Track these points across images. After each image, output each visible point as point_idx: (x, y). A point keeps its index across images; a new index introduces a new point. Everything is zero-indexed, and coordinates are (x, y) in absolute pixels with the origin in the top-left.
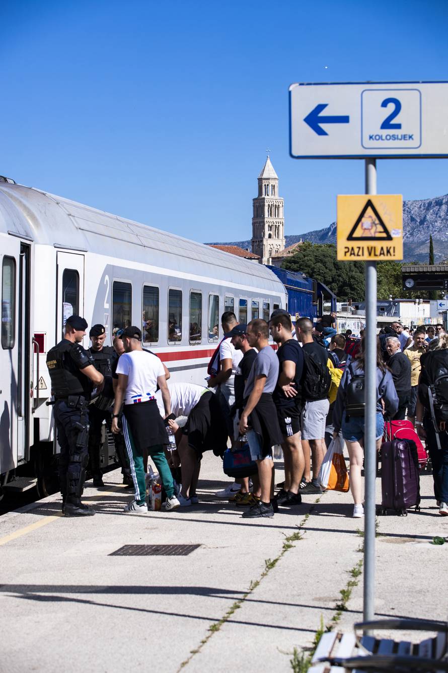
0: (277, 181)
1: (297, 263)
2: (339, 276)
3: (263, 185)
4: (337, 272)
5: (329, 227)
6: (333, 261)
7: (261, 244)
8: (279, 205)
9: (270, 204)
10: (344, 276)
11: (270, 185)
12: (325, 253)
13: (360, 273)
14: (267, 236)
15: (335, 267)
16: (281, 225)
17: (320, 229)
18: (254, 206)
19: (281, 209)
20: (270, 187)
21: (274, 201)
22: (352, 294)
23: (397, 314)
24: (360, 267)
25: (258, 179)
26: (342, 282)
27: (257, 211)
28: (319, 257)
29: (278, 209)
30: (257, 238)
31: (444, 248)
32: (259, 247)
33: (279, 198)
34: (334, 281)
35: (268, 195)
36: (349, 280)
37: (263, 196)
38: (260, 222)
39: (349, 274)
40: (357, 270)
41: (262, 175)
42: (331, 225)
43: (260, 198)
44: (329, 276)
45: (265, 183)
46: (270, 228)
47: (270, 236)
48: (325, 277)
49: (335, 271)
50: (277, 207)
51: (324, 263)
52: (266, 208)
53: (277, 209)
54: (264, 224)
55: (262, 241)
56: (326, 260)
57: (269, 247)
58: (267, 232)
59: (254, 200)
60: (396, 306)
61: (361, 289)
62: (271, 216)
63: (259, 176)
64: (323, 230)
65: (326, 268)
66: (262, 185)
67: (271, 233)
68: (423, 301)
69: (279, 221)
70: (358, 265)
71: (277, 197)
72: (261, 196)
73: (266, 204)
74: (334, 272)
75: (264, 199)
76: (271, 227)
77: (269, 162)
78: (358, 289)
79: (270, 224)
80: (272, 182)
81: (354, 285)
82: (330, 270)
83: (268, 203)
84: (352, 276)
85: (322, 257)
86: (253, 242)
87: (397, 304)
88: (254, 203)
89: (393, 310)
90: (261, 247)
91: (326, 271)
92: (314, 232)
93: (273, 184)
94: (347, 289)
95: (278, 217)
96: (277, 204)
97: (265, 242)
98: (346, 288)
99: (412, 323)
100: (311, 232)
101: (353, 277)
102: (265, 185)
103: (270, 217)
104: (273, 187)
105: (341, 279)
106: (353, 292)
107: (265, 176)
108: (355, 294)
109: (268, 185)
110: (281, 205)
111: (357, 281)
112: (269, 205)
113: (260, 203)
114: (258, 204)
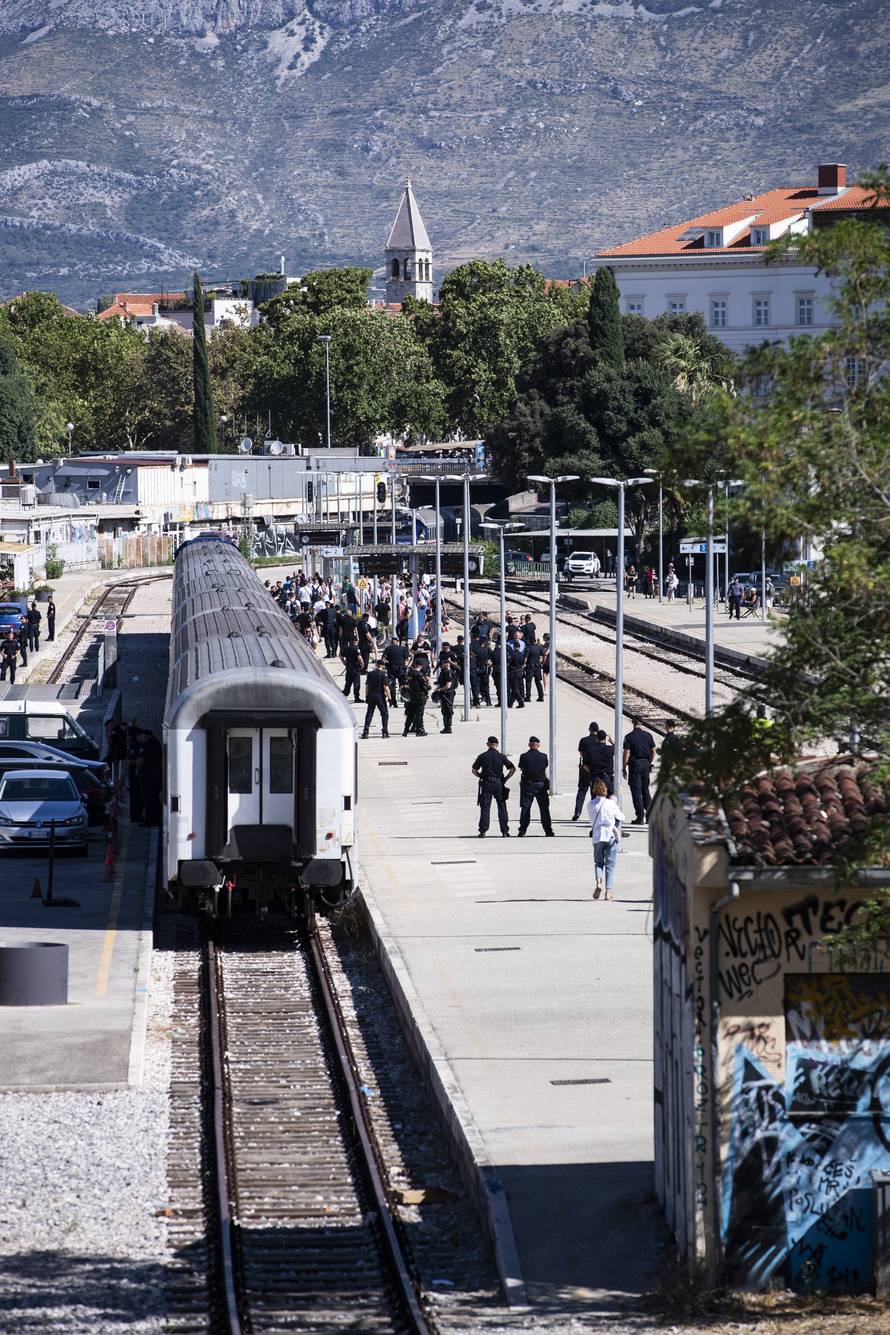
23: (130, 496)
31: (115, 72)
60: (128, 475)
68: (194, 461)
87: (129, 471)
89: (121, 488)
99: (166, 516)
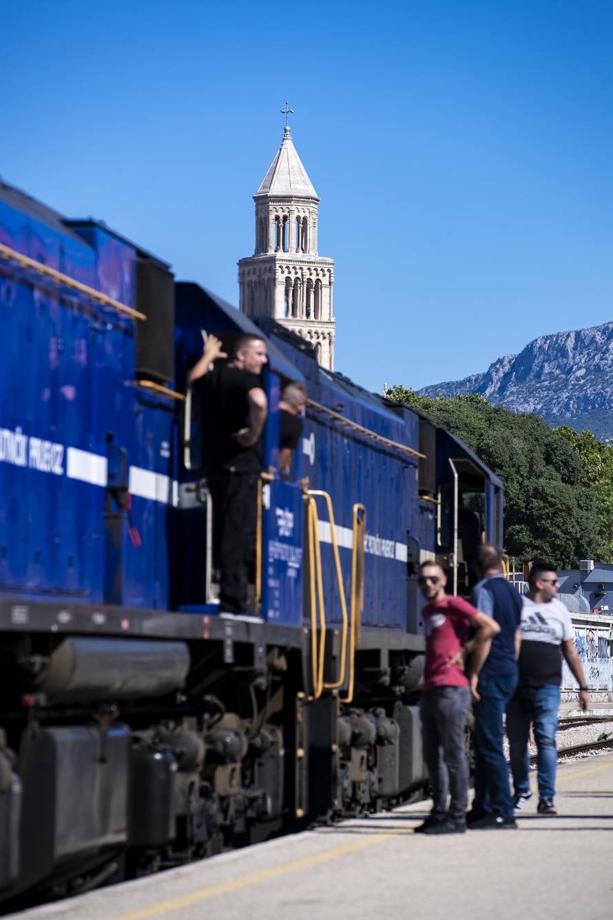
0: (313, 207)
3: (272, 217)
5: (486, 371)
8: (318, 280)
9: (293, 276)
11: (293, 218)
13: (564, 480)
16: (325, 343)
17: (461, 378)
18: (242, 283)
19: (325, 293)
20: (293, 226)
21: (305, 269)
22: (536, 548)
24: (566, 463)
25: (256, 199)
29: (316, 294)
33: (319, 259)
35: (285, 250)
36: (528, 503)
37: (271, 252)
39: (526, 482)
40: (554, 473)
41: (268, 185)
42: (493, 365)
43: (262, 256)
45: (275, 211)
50: (314, 287)
52: (280, 291)
53: (312, 291)
59: (243, 263)
61: (566, 532)
62: (294, 314)
63: (260, 191)
64: (469, 380)
66: (267, 218)
69: (320, 331)
70: (558, 459)
71: (313, 255)
72: (266, 251)
73: (281, 277)
75: (273, 260)
77: (289, 145)
78: (559, 532)
80: (298, 210)
81: (540, 518)
83: (286, 274)
84: (536, 489)
88: (242, 275)
92: (441, 386)
93: (302, 215)
94: (519, 532)
95: (315, 315)
96: (314, 278)
98: (517, 527)
100: (435, 387)
101: (539, 494)
102: (277, 218)
103: (290, 317)
104: (303, 223)
106: (538, 542)
107: (276, 189)
108: (548, 550)
109: (285, 218)
110: (325, 281)
111: (552, 505)
112: (288, 279)
113: (259, 276)
114: (253, 278)
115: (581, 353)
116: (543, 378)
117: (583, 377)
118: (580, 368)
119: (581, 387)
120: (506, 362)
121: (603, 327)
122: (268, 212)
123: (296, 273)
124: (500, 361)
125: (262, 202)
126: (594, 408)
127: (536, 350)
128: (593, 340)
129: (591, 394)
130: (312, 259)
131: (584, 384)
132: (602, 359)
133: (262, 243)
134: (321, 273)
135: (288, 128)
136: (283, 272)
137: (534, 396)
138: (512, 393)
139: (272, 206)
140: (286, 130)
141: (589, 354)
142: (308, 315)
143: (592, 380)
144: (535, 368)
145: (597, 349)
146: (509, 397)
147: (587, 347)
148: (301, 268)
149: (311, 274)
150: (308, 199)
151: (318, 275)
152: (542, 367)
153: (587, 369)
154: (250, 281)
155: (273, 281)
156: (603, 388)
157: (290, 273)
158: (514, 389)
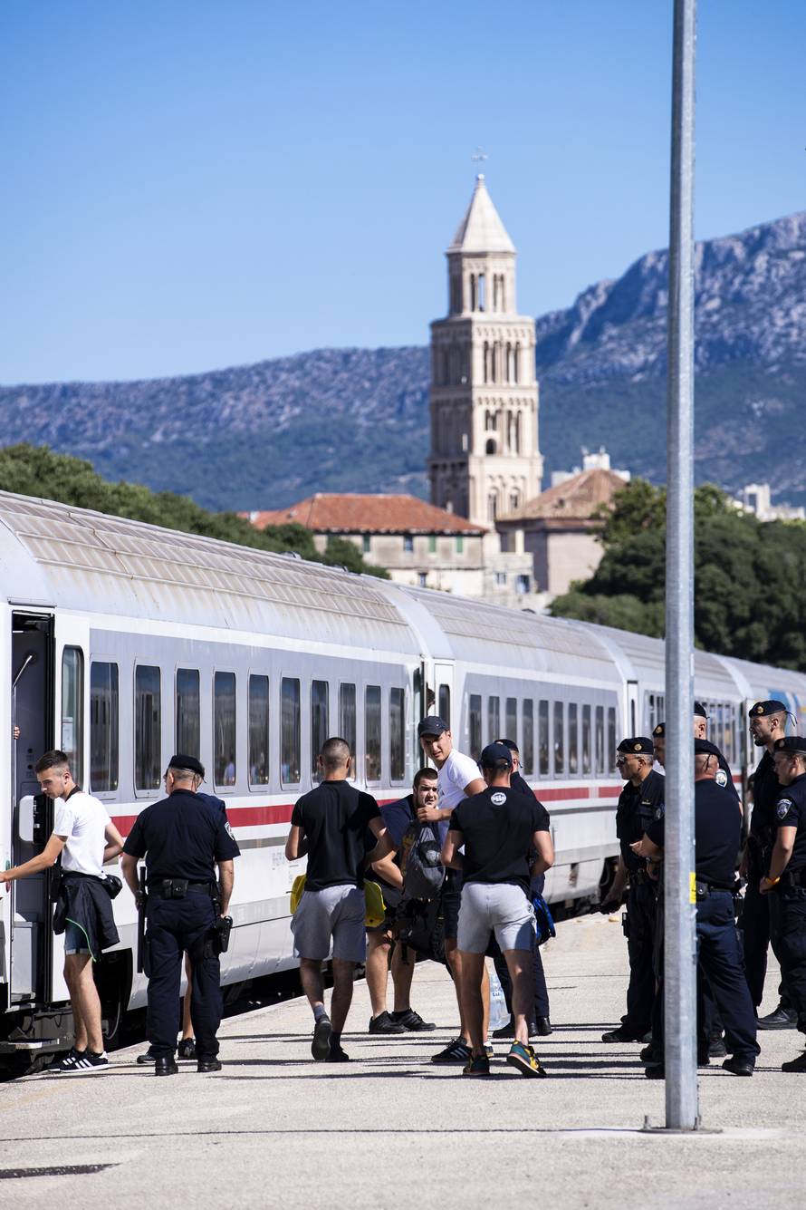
0: (511, 262)
1: (647, 562)
2: (771, 600)
3: (466, 275)
4: (763, 592)
6: (751, 558)
7: (461, 474)
8: (517, 342)
9: (490, 340)
10: (787, 601)
11: (489, 276)
12: (729, 536)
14: (479, 448)
15: (757, 576)
16: (526, 409)
18: (434, 347)
19: (526, 357)
20: (489, 283)
21: (504, 331)
25: (448, 255)
26: (778, 619)
27: (446, 363)
28: (711, 546)
29: (516, 357)
30: (447, 455)
32: (455, 486)
33: (518, 318)
34: (756, 615)
35: (481, 309)
37: (466, 313)
38: (457, 403)
41: (461, 239)
42: (582, 297)
43: (457, 318)
44: (742, 603)
45: (470, 268)
46: (491, 419)
47: (491, 448)
48: (728, 606)
49: (759, 587)
50: (514, 349)
51: (726, 565)
52: (477, 354)
53: (512, 355)
54: (470, 409)
55: (464, 465)
56: (733, 554)
57: (489, 483)
58: (481, 435)
59: (434, 324)
62: (493, 380)
63: (450, 246)
65: (733, 579)
66: (461, 277)
67: (496, 435)
69: (520, 396)
71: (512, 315)
72: (460, 311)
73: (478, 340)
74: (755, 591)
75: (469, 322)
76: (494, 419)
77: (483, 197)
79: (492, 409)
80: (494, 267)
82: (745, 585)
83: (483, 337)
85: (719, 548)
86: (435, 467)
88: (434, 336)
90: (462, 485)
91: (731, 587)
93: (499, 272)
95: (516, 380)
96: (513, 340)
97: (474, 468)
102: (472, 277)
103: (490, 382)
104: (499, 279)
105: (775, 609)
107: (470, 245)
109: (480, 276)
110: (525, 342)
112: (486, 343)
113: (454, 338)
114: (447, 342)
115: (713, 275)
116: (657, 313)
117: (717, 311)
118: (711, 298)
119: (715, 326)
120: (601, 291)
121: (746, 235)
122: (461, 269)
123: (494, 335)
124: (592, 291)
125: (455, 259)
126: (733, 357)
127: (645, 271)
128: (730, 255)
129: (730, 337)
130: (511, 320)
131: (719, 323)
132: (744, 283)
133: (456, 303)
134: (520, 335)
135: (481, 176)
136: (480, 334)
137: (644, 342)
138: (611, 338)
139: (466, 262)
140: (478, 179)
141: (725, 276)
142: (508, 379)
143: (729, 316)
144: (645, 299)
145: (738, 269)
146: (606, 343)
147: (721, 266)
148: (500, 330)
149: (510, 335)
150: (505, 254)
151: (517, 335)
152: (655, 297)
153: (723, 298)
154: (443, 345)
155: (469, 345)
156: (747, 327)
157: (487, 335)
158: (614, 331)
